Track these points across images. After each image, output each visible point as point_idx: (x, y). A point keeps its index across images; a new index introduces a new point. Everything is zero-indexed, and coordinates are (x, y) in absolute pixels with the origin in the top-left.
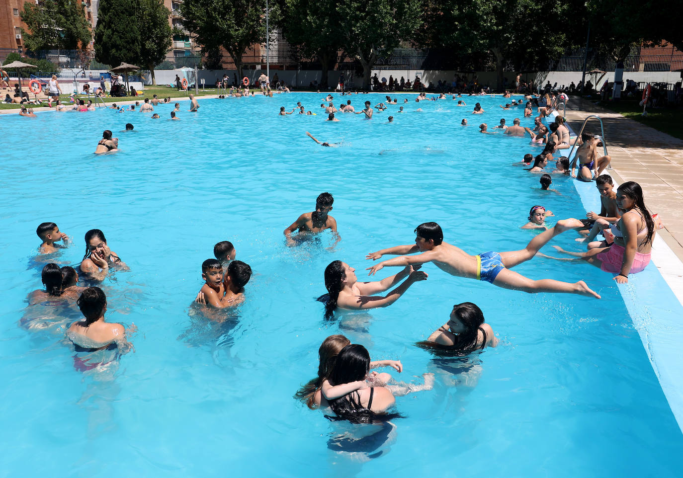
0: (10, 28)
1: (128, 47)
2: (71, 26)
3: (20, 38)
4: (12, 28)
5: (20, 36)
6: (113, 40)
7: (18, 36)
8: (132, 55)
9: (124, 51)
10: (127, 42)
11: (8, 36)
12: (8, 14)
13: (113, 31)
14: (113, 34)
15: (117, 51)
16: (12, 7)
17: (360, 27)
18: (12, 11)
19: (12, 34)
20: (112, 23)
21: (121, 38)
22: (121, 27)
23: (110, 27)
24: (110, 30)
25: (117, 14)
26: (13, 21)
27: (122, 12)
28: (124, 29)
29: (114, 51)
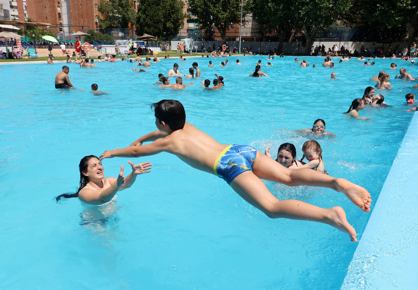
0: (92, 16)
1: (155, 25)
2: (125, 14)
3: (98, 21)
4: (94, 16)
5: (98, 20)
6: (146, 21)
7: (97, 21)
8: (157, 30)
9: (152, 28)
10: (155, 23)
11: (91, 21)
12: (92, 7)
13: (147, 16)
14: (146, 17)
15: (148, 28)
16: (94, 3)
17: (305, 10)
18: (94, 5)
19: (94, 19)
20: (146, 11)
21: (151, 20)
22: (152, 13)
23: (145, 13)
24: (145, 15)
25: (149, 5)
26: (94, 11)
27: (153, 4)
28: (153, 14)
29: (146, 28)
